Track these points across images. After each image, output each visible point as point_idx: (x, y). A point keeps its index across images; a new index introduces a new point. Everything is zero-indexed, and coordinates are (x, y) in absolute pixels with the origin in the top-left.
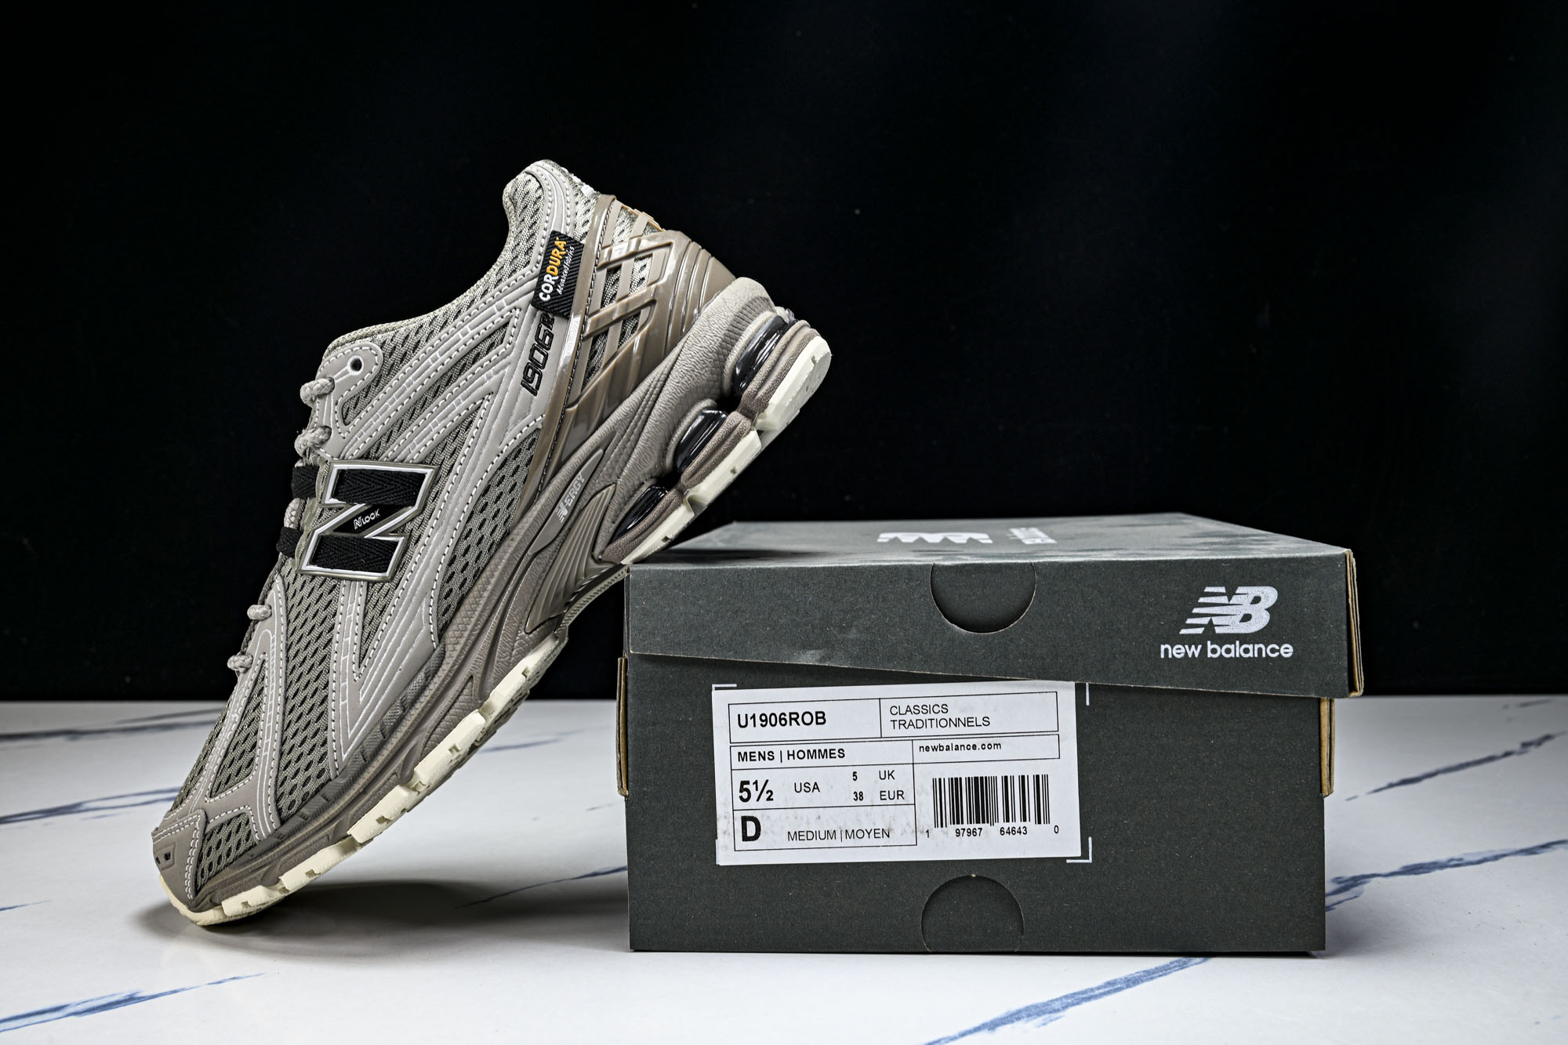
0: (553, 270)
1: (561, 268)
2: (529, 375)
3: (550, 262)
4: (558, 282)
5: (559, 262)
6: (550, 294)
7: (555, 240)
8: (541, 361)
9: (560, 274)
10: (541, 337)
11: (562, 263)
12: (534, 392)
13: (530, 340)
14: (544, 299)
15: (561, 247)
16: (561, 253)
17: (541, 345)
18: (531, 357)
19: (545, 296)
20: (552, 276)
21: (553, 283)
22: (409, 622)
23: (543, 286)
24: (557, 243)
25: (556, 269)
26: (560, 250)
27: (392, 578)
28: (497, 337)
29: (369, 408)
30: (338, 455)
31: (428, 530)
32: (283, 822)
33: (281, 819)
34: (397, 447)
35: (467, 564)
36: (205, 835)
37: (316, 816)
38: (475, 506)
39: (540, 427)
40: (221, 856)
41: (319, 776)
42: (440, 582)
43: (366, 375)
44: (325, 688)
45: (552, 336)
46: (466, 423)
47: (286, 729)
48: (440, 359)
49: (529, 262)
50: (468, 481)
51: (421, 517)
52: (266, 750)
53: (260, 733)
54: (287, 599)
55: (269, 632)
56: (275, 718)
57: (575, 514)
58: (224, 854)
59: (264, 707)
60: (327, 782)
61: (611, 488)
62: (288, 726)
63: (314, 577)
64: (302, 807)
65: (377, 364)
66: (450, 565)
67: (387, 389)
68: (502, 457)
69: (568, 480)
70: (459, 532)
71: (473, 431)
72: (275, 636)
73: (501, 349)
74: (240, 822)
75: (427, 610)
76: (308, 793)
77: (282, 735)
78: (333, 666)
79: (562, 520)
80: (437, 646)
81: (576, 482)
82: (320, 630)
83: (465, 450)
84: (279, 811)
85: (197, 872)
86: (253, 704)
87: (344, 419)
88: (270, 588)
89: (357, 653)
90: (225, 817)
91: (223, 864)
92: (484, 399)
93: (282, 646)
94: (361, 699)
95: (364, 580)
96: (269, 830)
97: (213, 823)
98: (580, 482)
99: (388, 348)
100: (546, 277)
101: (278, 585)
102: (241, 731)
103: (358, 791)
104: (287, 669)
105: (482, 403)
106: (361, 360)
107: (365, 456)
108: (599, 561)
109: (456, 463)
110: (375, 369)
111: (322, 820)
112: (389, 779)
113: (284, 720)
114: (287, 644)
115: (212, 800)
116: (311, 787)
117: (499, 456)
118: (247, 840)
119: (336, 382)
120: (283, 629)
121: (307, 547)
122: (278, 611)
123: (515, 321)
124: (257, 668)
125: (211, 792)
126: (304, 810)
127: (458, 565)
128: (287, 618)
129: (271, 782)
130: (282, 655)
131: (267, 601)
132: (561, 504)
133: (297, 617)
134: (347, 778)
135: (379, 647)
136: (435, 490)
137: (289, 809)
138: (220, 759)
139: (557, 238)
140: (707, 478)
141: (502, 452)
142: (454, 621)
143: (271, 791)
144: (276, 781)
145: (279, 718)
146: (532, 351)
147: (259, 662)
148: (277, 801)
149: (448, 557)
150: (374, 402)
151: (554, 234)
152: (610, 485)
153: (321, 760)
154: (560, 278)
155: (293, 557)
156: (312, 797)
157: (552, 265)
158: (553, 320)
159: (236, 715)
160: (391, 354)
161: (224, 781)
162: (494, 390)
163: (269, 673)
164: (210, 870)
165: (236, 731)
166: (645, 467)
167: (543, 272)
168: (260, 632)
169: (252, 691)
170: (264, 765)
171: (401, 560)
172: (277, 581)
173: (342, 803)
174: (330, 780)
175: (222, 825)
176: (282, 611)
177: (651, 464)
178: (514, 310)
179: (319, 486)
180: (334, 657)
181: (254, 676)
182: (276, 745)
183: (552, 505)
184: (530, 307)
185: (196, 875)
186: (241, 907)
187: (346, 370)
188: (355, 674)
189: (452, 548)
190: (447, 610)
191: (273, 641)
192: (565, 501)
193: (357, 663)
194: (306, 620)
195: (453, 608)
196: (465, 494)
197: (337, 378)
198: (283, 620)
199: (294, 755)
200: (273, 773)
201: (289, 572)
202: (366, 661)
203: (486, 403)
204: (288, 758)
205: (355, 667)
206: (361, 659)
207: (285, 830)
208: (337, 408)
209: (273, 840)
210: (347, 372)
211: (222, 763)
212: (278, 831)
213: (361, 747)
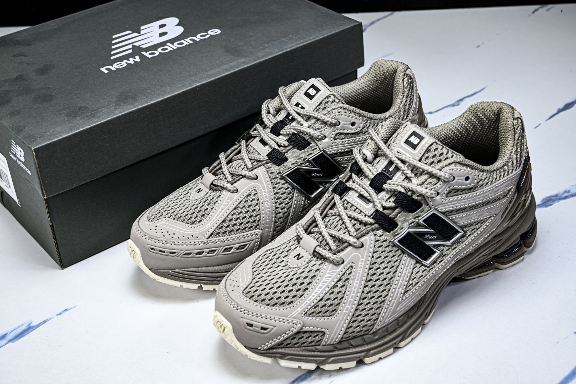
2: (505, 211)
4: (525, 179)
9: (526, 176)
10: (512, 198)
12: (502, 218)
14: (521, 185)
17: (511, 201)
18: (508, 205)
25: (526, 174)
27: (429, 266)
30: (435, 206)
31: (451, 255)
32: (340, 342)
34: (458, 217)
36: (298, 332)
37: (355, 347)
40: (298, 343)
41: (365, 331)
43: (468, 184)
44: (385, 297)
46: (483, 221)
52: (346, 310)
53: (344, 301)
54: (375, 246)
55: (360, 255)
58: (300, 343)
60: (366, 334)
62: (360, 304)
63: (395, 246)
67: (471, 194)
72: (364, 260)
73: (505, 199)
74: (319, 334)
76: (356, 336)
77: (357, 307)
78: (392, 290)
84: (342, 338)
87: (447, 194)
88: (366, 235)
89: (404, 290)
90: (311, 329)
91: (296, 346)
93: (366, 266)
94: (398, 309)
95: (415, 259)
96: (332, 343)
101: (372, 237)
103: (380, 344)
105: (491, 217)
107: (444, 213)
110: (472, 185)
111: (358, 349)
113: (359, 301)
114: (370, 267)
115: (306, 318)
116: (360, 334)
118: (317, 342)
119: (456, 180)
120: (369, 259)
121: (401, 233)
122: (368, 249)
123: (512, 190)
124: (345, 268)
125: (305, 313)
126: (351, 341)
128: (373, 255)
129: (345, 326)
130: (366, 270)
133: (378, 258)
134: (377, 337)
136: (460, 240)
137: (347, 338)
143: (344, 329)
144: (347, 326)
146: (509, 203)
147: (347, 266)
148: (344, 334)
153: (371, 326)
157: (526, 172)
158: (516, 192)
161: (316, 312)
164: (286, 345)
165: (328, 292)
168: (352, 251)
169: (342, 277)
170: (344, 316)
172: (370, 234)
173: (370, 346)
174: (368, 334)
175: (308, 331)
176: (371, 250)
180: (394, 286)
181: (343, 270)
182: (353, 310)
185: (277, 344)
186: (297, 367)
188: (400, 298)
191: (362, 261)
194: (383, 261)
198: (370, 255)
199: (360, 318)
200: (347, 322)
201: (381, 236)
202: (407, 295)
204: (355, 319)
205: (402, 295)
206: (405, 293)
207: (339, 347)
208: (448, 189)
209: (331, 348)
210: (462, 180)
211: (317, 303)
212: (335, 345)
213: (387, 327)
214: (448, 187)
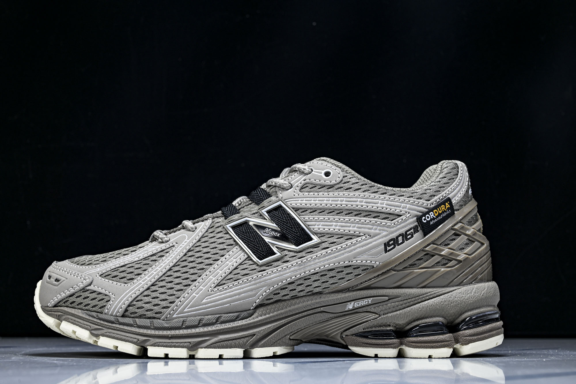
0: (436, 212)
1: (439, 215)
2: (390, 243)
3: (438, 209)
4: (434, 219)
5: (440, 212)
6: (427, 221)
7: (447, 202)
8: (399, 243)
9: (437, 217)
10: (408, 233)
11: (441, 213)
12: (386, 251)
13: (403, 231)
14: (423, 220)
15: (447, 207)
16: (445, 209)
17: (405, 236)
18: (397, 237)
19: (425, 219)
20: (434, 215)
21: (432, 218)
22: (251, 290)
23: (427, 215)
24: (447, 204)
25: (438, 213)
26: (445, 208)
27: (261, 266)
28: (392, 217)
29: (316, 194)
30: (285, 199)
31: (294, 262)
32: (123, 316)
33: (123, 314)
34: (312, 218)
35: (295, 289)
36: (84, 289)
37: (140, 327)
38: (320, 272)
39: (375, 266)
40: (82, 303)
41: (156, 313)
42: (279, 286)
43: (328, 181)
44: (192, 281)
45: (412, 236)
46: (350, 237)
47: (160, 281)
48: (363, 203)
49: (429, 200)
50: (327, 260)
51: (295, 254)
52: (143, 281)
53: (146, 272)
54: (207, 231)
55: (187, 237)
56: (159, 272)
57: (353, 312)
58: (84, 304)
59: (157, 263)
60: (158, 319)
61: (377, 316)
62: (162, 281)
63: (228, 233)
64: (137, 318)
65: (336, 181)
66: (289, 284)
67: (331, 194)
68: (350, 263)
69: (364, 297)
70: (305, 275)
71: (349, 242)
72: (188, 241)
73: (389, 223)
74: (105, 298)
75: (263, 293)
76: (145, 315)
77: (156, 281)
78: (203, 276)
79: (347, 309)
80: (252, 309)
81: (367, 300)
82: (211, 256)
83: (339, 247)
84: (126, 310)
85: (64, 299)
86: (154, 258)
87: (302, 188)
88: (203, 221)
89: (219, 281)
90: (99, 290)
91: (79, 306)
92: (365, 235)
93: (188, 248)
94: (204, 301)
95: (247, 254)
96: (114, 314)
97: (91, 287)
98: (368, 301)
99: (345, 179)
100: (431, 213)
101: (208, 223)
102: (138, 263)
103: (169, 335)
104: (181, 258)
105: (363, 236)
106: (332, 174)
107: (296, 210)
108: (342, 338)
109: (330, 249)
110: (333, 182)
111: (142, 331)
112: (185, 343)
113: (162, 276)
114: (190, 249)
115: (100, 278)
116: (149, 314)
117: (349, 262)
118: (100, 308)
119: (313, 172)
120: (194, 241)
121: (237, 220)
122: (198, 233)
123: (403, 217)
124: (168, 246)
125: (102, 274)
126: (137, 319)
127: (291, 287)
128: (200, 239)
129: (134, 296)
130: (185, 251)
131: (196, 225)
132: (353, 303)
133: (204, 242)
134: (168, 325)
135: (231, 288)
136: (312, 250)
137: (131, 314)
138: (118, 266)
139: (448, 202)
140: (417, 349)
141: (352, 262)
142: (267, 307)
143: (130, 299)
144: (136, 298)
145: (161, 274)
146: (400, 235)
147: (171, 245)
148: (129, 306)
149: (292, 280)
150: (321, 194)
151: (449, 200)
152: (378, 314)
153: (164, 308)
154: (436, 218)
155: (226, 219)
156: (145, 318)
157: (438, 210)
158: (418, 231)
159: (142, 256)
160: (345, 183)
161: (113, 275)
162: (372, 235)
163: (172, 253)
164: (71, 304)
165: (136, 262)
166: (398, 321)
167: (432, 210)
168: (182, 233)
169: (157, 253)
170: (137, 286)
171: (271, 262)
172: (208, 221)
173: (157, 333)
174: (160, 319)
175: (95, 292)
176: (201, 234)
177: (401, 322)
178: (407, 213)
179: (265, 203)
180: (207, 273)
181: (164, 248)
182: (150, 283)
183: (349, 300)
184: (415, 218)
185: (62, 300)
186: (71, 331)
187: (322, 172)
188: (211, 288)
189: (296, 278)
190: (270, 299)
191: (186, 242)
192: (355, 303)
193: (215, 285)
194: (208, 246)
195: (272, 301)
196: (322, 264)
197: (315, 172)
198: (198, 238)
199: (154, 295)
200: (138, 293)
201: (218, 222)
202: (220, 288)
203: (364, 238)
204: (150, 293)
205: (213, 285)
206: (218, 285)
207: (121, 320)
208: (303, 182)
209: (112, 319)
210: (321, 173)
211: (118, 267)
212: (117, 317)
213: (185, 319)
214: (303, 179)
